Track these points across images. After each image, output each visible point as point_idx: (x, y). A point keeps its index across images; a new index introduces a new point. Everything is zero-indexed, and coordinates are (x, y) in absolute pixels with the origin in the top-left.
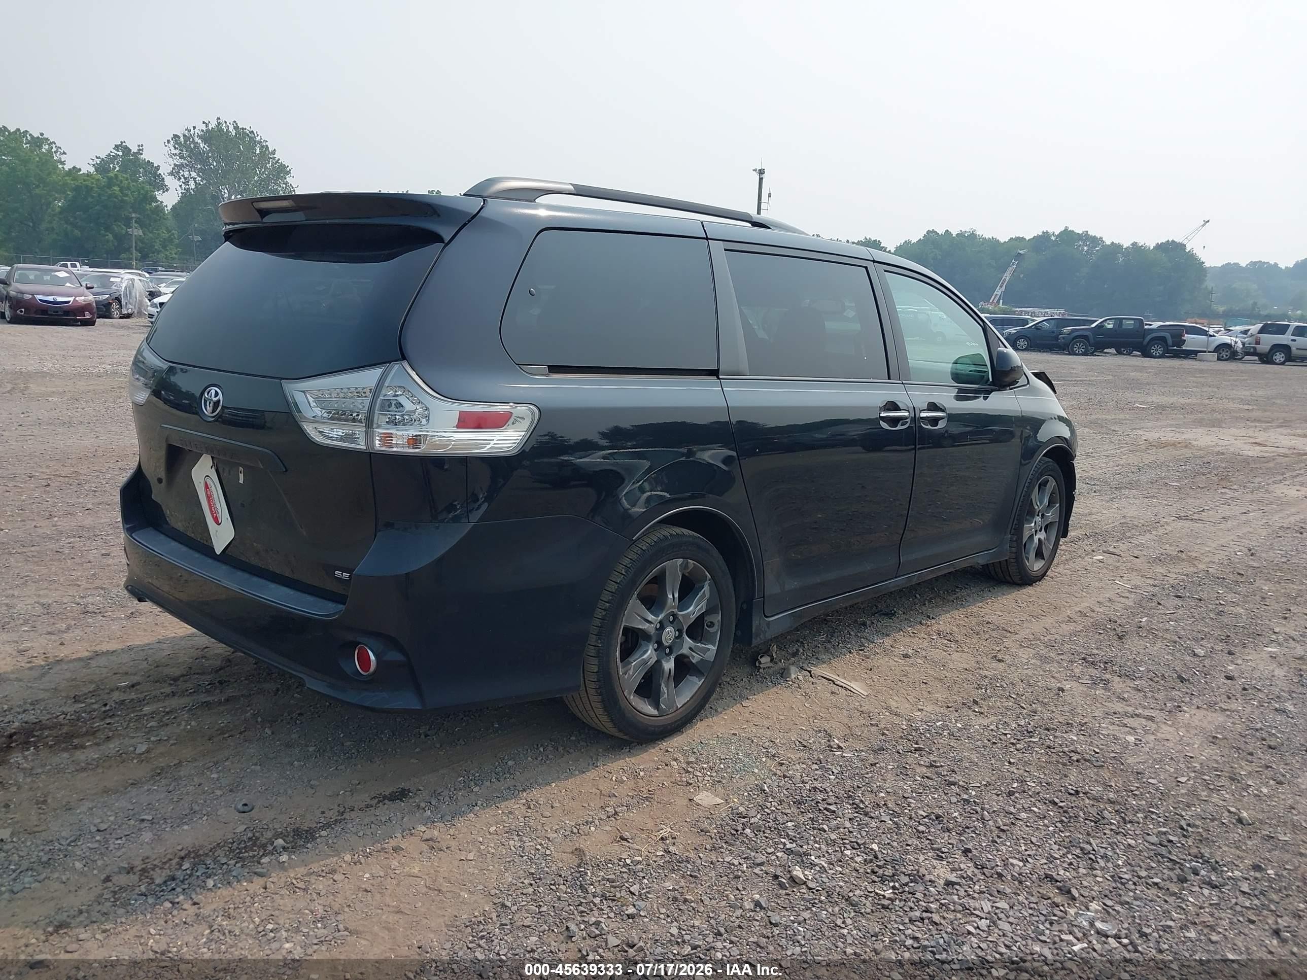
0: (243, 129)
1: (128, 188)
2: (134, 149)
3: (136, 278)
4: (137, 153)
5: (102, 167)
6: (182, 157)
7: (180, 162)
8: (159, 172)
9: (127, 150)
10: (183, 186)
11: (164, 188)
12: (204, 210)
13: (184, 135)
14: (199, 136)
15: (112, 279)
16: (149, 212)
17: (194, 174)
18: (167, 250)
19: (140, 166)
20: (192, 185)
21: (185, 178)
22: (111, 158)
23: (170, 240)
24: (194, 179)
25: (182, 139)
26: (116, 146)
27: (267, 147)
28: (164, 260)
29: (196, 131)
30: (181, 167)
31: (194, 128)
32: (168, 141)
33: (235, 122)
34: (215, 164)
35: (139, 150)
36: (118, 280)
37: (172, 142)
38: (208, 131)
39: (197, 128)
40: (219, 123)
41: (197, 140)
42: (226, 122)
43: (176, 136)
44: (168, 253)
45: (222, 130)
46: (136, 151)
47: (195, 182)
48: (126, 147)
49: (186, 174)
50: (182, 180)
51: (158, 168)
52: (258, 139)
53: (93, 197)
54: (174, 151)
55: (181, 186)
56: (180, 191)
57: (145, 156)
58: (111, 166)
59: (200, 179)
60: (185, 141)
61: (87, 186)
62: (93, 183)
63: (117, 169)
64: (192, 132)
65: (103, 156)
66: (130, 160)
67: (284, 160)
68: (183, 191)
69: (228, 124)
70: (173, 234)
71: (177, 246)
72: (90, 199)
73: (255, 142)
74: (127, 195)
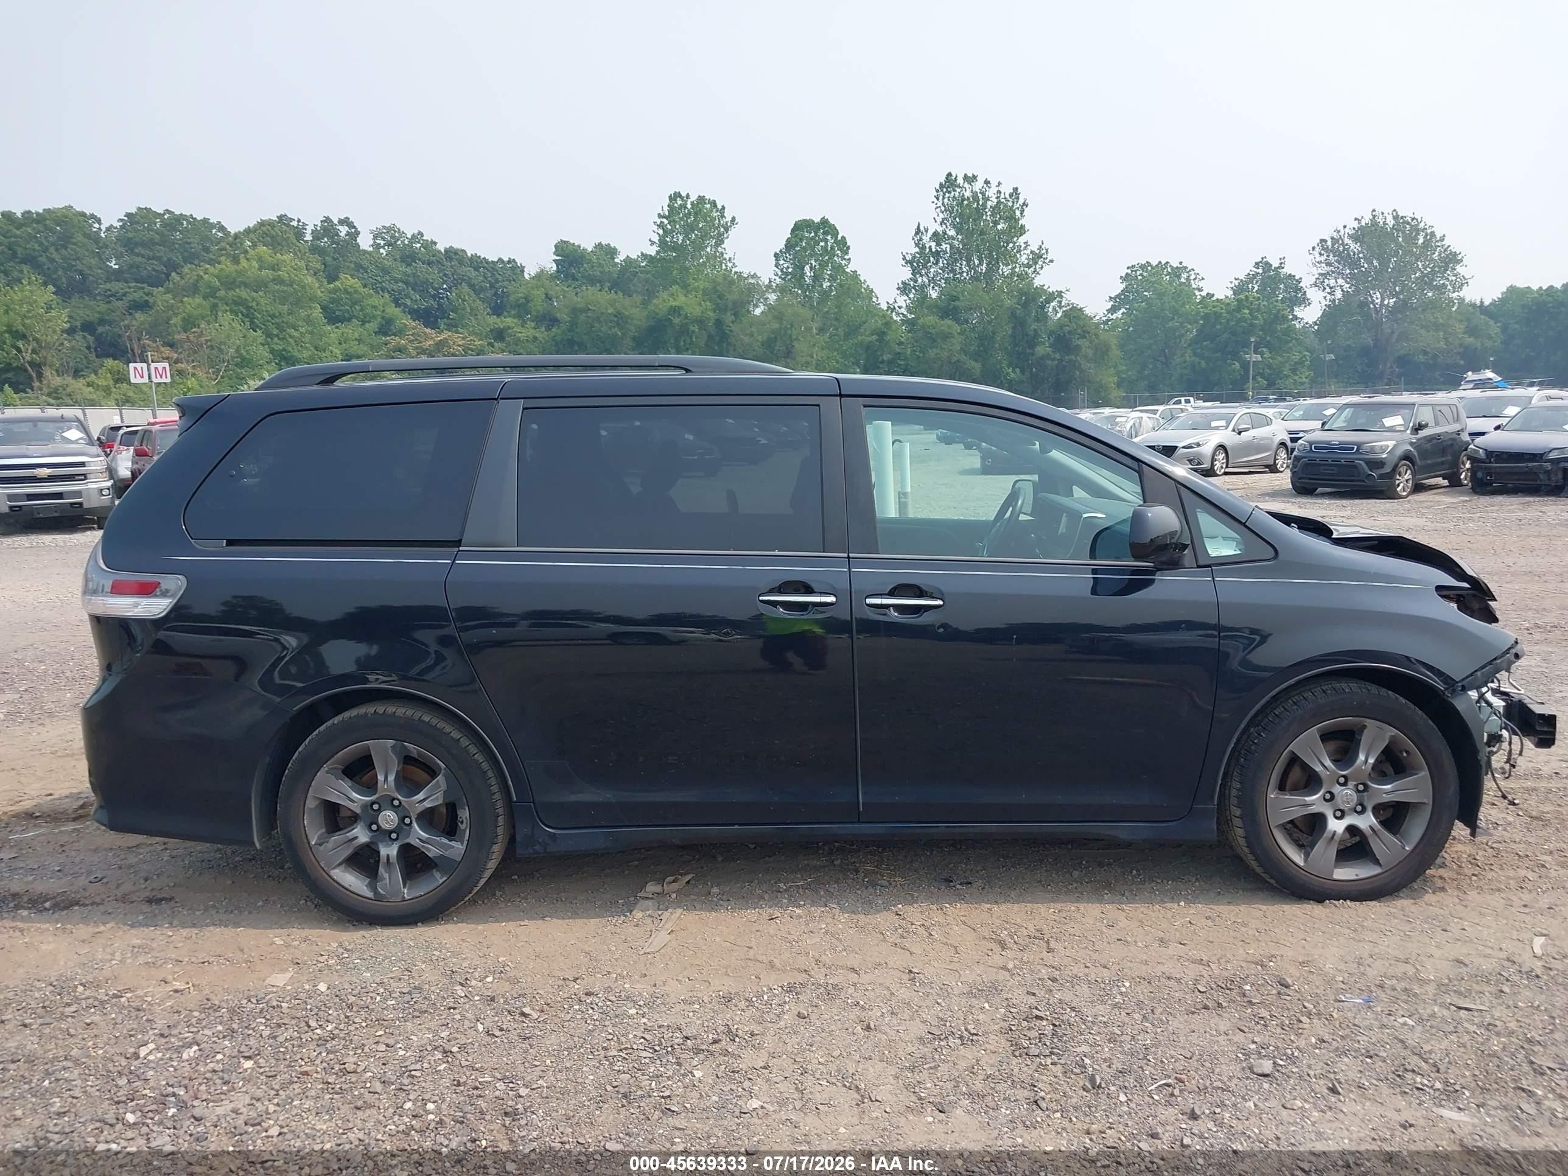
0: (1402, 218)
1: (1258, 310)
2: (1275, 264)
3: (1144, 415)
4: (1279, 267)
5: (1240, 288)
6: (1329, 264)
7: (1325, 269)
8: (1301, 285)
9: (1268, 265)
10: (1329, 297)
11: (1304, 301)
12: (1349, 322)
13: (1332, 238)
14: (1350, 236)
15: (1118, 420)
16: (1280, 334)
17: (1341, 281)
18: (1297, 375)
19: (1281, 281)
20: (1339, 294)
21: (1331, 288)
22: (1251, 278)
23: (1301, 363)
24: (1341, 286)
25: (1329, 243)
26: (1257, 264)
27: (1433, 234)
28: (1293, 387)
29: (1347, 230)
30: (1324, 275)
31: (1345, 227)
32: (1314, 248)
33: (1395, 210)
34: (1366, 266)
35: (1281, 263)
36: (1123, 419)
37: (1317, 249)
38: (1361, 228)
39: (1348, 228)
40: (1374, 216)
41: (1347, 241)
42: (1383, 213)
43: (1323, 241)
44: (1296, 378)
45: (1377, 224)
46: (1277, 266)
47: (1343, 291)
48: (1267, 263)
49: (1332, 282)
50: (1328, 290)
51: (1299, 281)
52: (1422, 225)
53: (1221, 324)
54: (1319, 259)
55: (1325, 297)
56: (1324, 302)
57: (1287, 270)
58: (1250, 286)
59: (1348, 286)
60: (1333, 245)
61: (1215, 313)
62: (1222, 309)
63: (1256, 289)
64: (1342, 233)
65: (1242, 277)
66: (1270, 277)
67: (1455, 248)
68: (1328, 303)
69: (1386, 215)
70: (1305, 356)
71: (1309, 369)
72: (1218, 327)
73: (1418, 230)
74: (1256, 318)
